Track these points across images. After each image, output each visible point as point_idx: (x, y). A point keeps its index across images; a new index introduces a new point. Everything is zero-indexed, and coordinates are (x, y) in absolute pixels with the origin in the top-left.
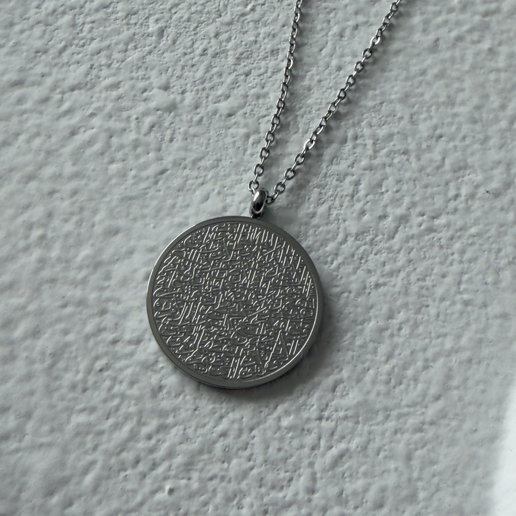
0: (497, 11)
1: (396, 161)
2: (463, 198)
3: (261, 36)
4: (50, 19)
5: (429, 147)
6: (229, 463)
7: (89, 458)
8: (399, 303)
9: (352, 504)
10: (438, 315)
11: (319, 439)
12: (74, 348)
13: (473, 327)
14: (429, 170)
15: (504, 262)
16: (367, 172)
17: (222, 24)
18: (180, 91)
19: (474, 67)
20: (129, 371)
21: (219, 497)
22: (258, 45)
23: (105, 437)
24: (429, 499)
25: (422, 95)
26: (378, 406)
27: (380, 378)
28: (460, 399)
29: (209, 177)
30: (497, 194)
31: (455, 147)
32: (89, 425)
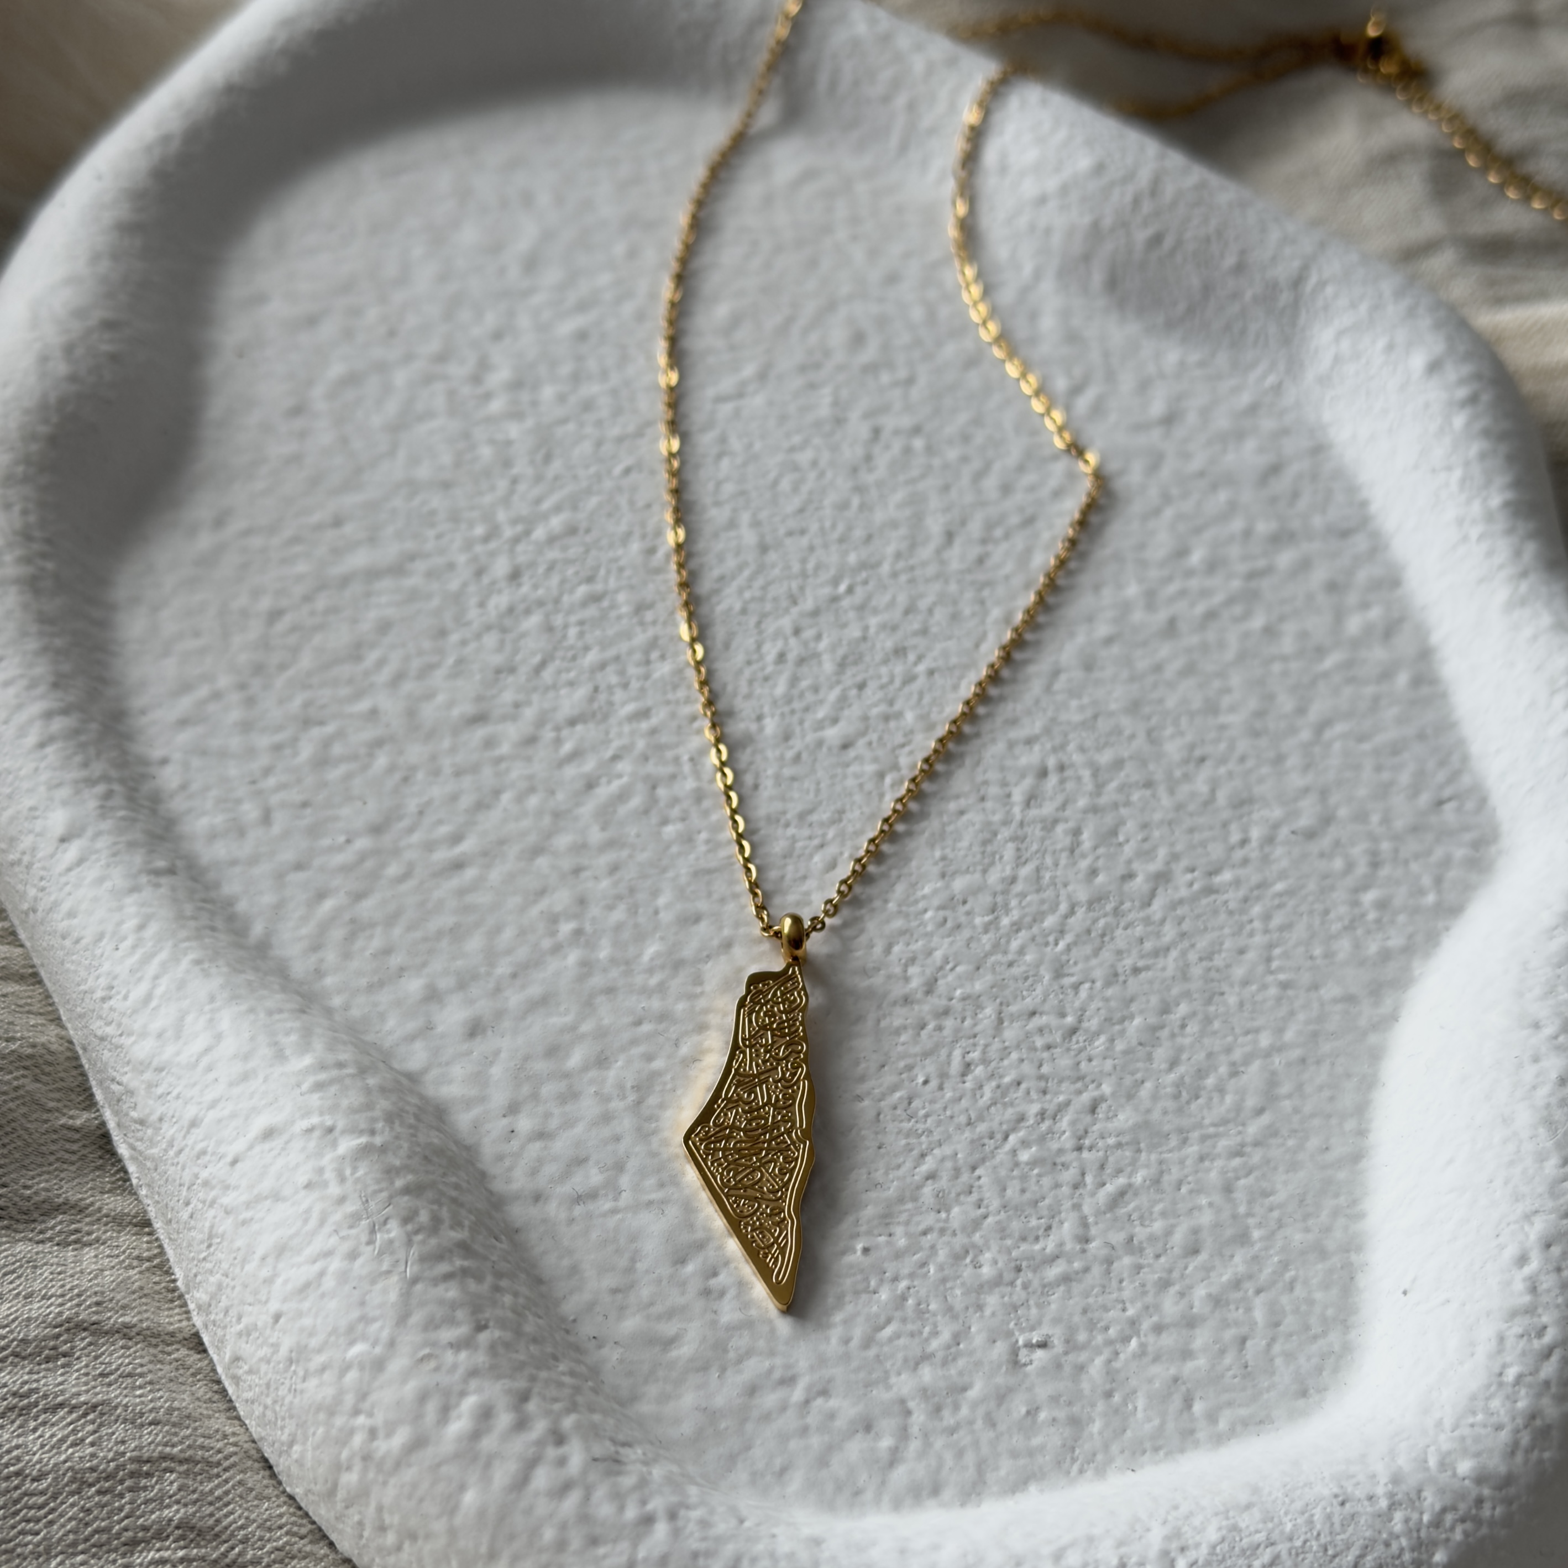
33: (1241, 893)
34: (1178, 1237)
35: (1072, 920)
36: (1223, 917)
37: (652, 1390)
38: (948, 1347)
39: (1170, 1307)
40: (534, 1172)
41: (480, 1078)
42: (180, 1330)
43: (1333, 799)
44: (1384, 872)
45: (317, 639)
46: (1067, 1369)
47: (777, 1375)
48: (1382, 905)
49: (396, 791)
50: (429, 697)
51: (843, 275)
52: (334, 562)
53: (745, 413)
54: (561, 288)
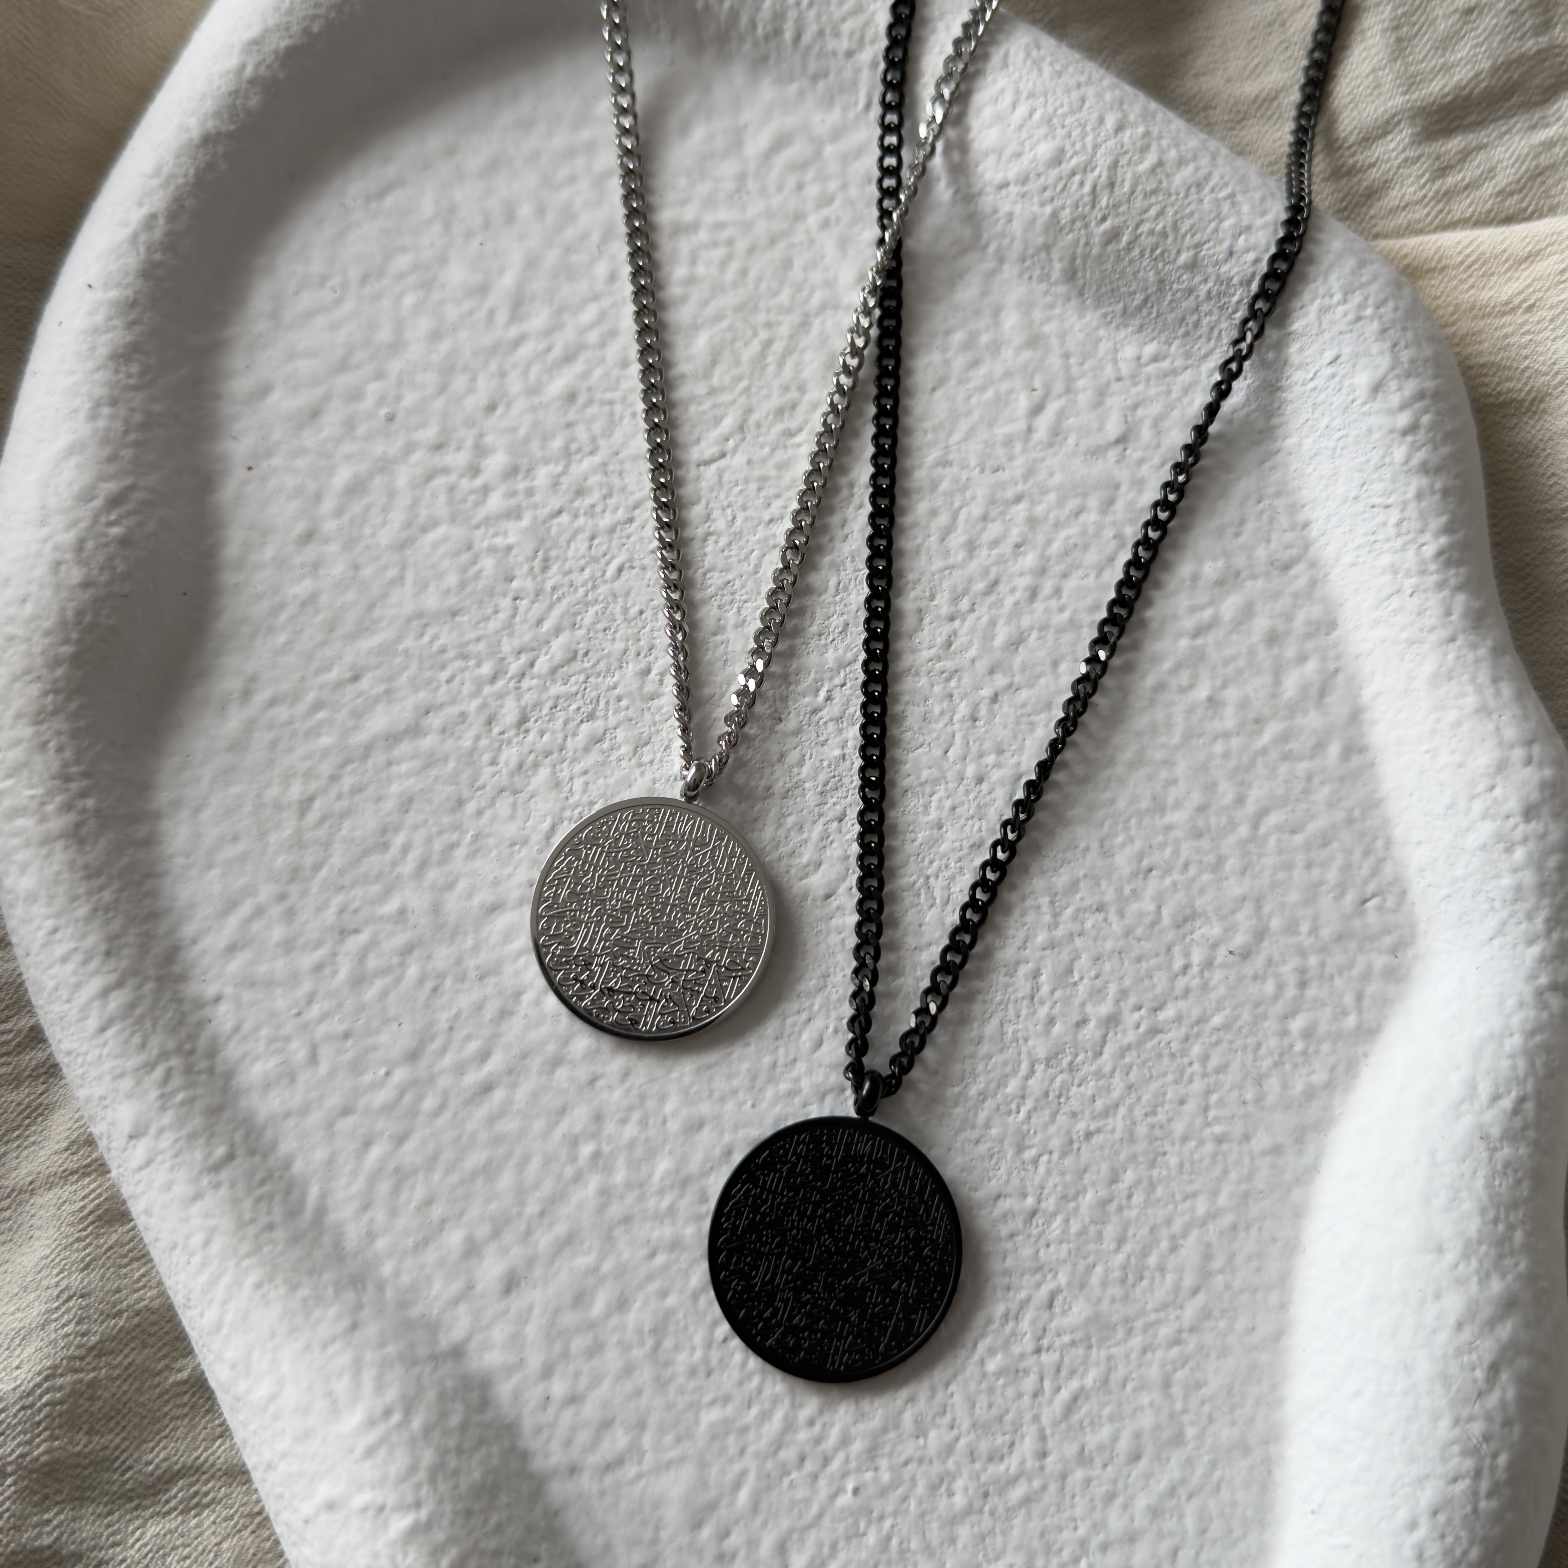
33: (1183, 1031)
34: (1123, 1445)
35: (1031, 1082)
36: (1166, 1060)
39: (1116, 1523)
40: (568, 1442)
41: (516, 1341)
43: (1266, 910)
44: (1311, 992)
45: (347, 824)
48: (1308, 1034)
49: (427, 1006)
50: (450, 886)
51: (816, 277)
52: (356, 728)
53: (726, 477)
54: (549, 332)
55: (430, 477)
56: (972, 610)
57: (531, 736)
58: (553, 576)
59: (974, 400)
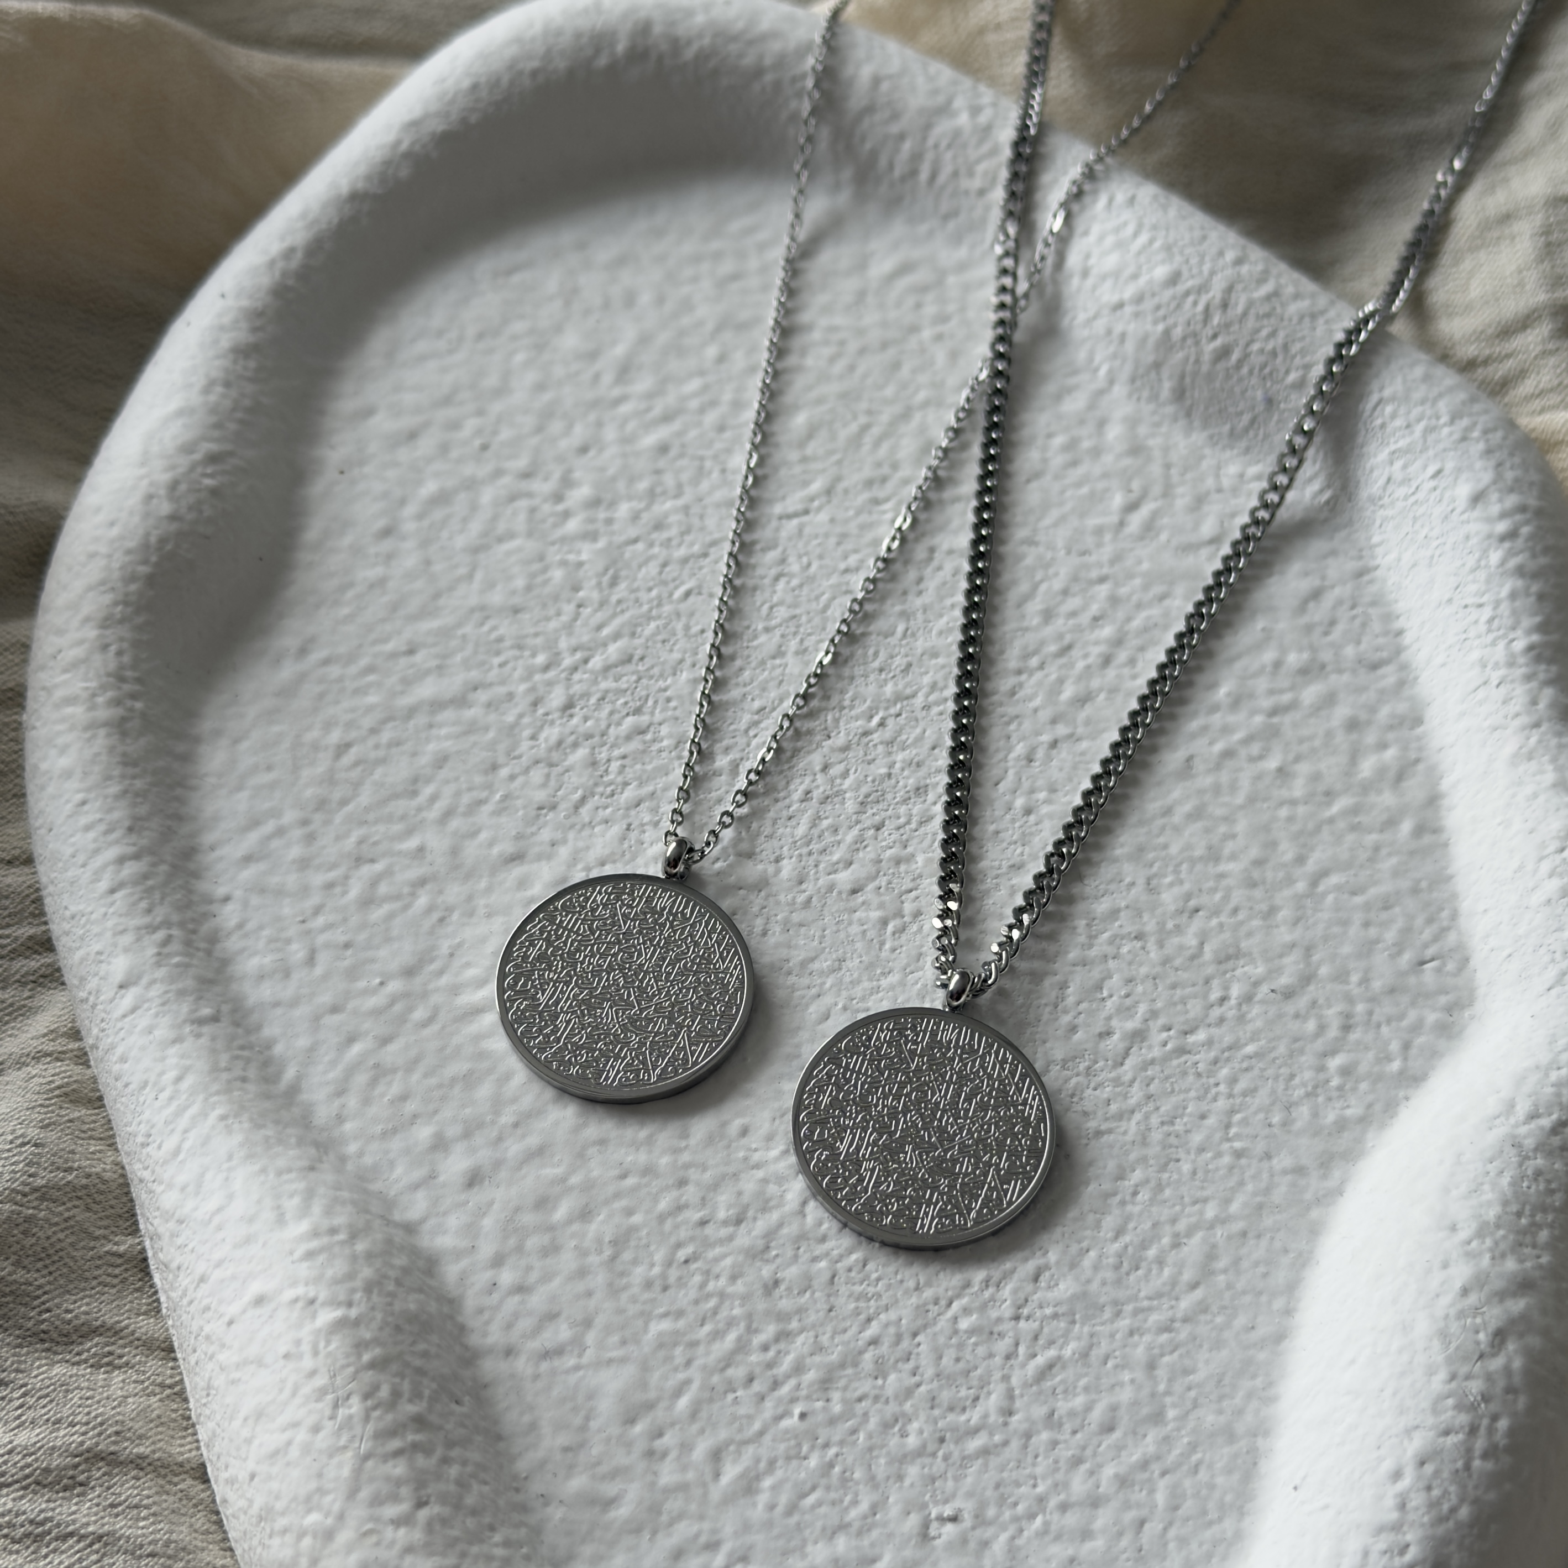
0: (1293, 706)
1: (1125, 950)
2: (1233, 1002)
3: (898, 766)
4: (555, 756)
5: (1177, 927)
6: (885, 1378)
7: (681, 1376)
8: (1133, 1156)
9: (1068, 1427)
10: (1194, 1173)
11: (1017, 1344)
12: (644, 1232)
13: (1250, 1187)
14: (1177, 962)
15: (1299, 1092)
16: (1078, 968)
17: (833, 750)
18: (772, 858)
19: (1252, 800)
20: (728, 1261)
21: (873, 1423)
22: (893, 781)
23: (701, 1349)
24: (1183, 1417)
25: (1165, 847)
26: (1103, 1299)
27: (1105, 1261)
28: (1229, 1286)
29: (828, 986)
30: (1288, 994)
31: (1221, 925)
32: (676, 1333)
33: (1212, 1054)
34: (1097, 1415)
36: (1191, 1078)
37: (587, 1550)
38: (865, 1517)
39: (1079, 1485)
40: (509, 1326)
41: (471, 1229)
42: (188, 1461)
43: (1316, 958)
44: (1354, 1036)
45: (378, 773)
46: (972, 1545)
47: (703, 1539)
48: (1346, 1072)
49: (431, 932)
50: (474, 834)
51: (923, 378)
52: (402, 693)
53: (807, 531)
54: (650, 396)
55: (512, 498)
56: (1041, 666)
57: (575, 721)
58: (621, 590)
59: (1069, 494)
